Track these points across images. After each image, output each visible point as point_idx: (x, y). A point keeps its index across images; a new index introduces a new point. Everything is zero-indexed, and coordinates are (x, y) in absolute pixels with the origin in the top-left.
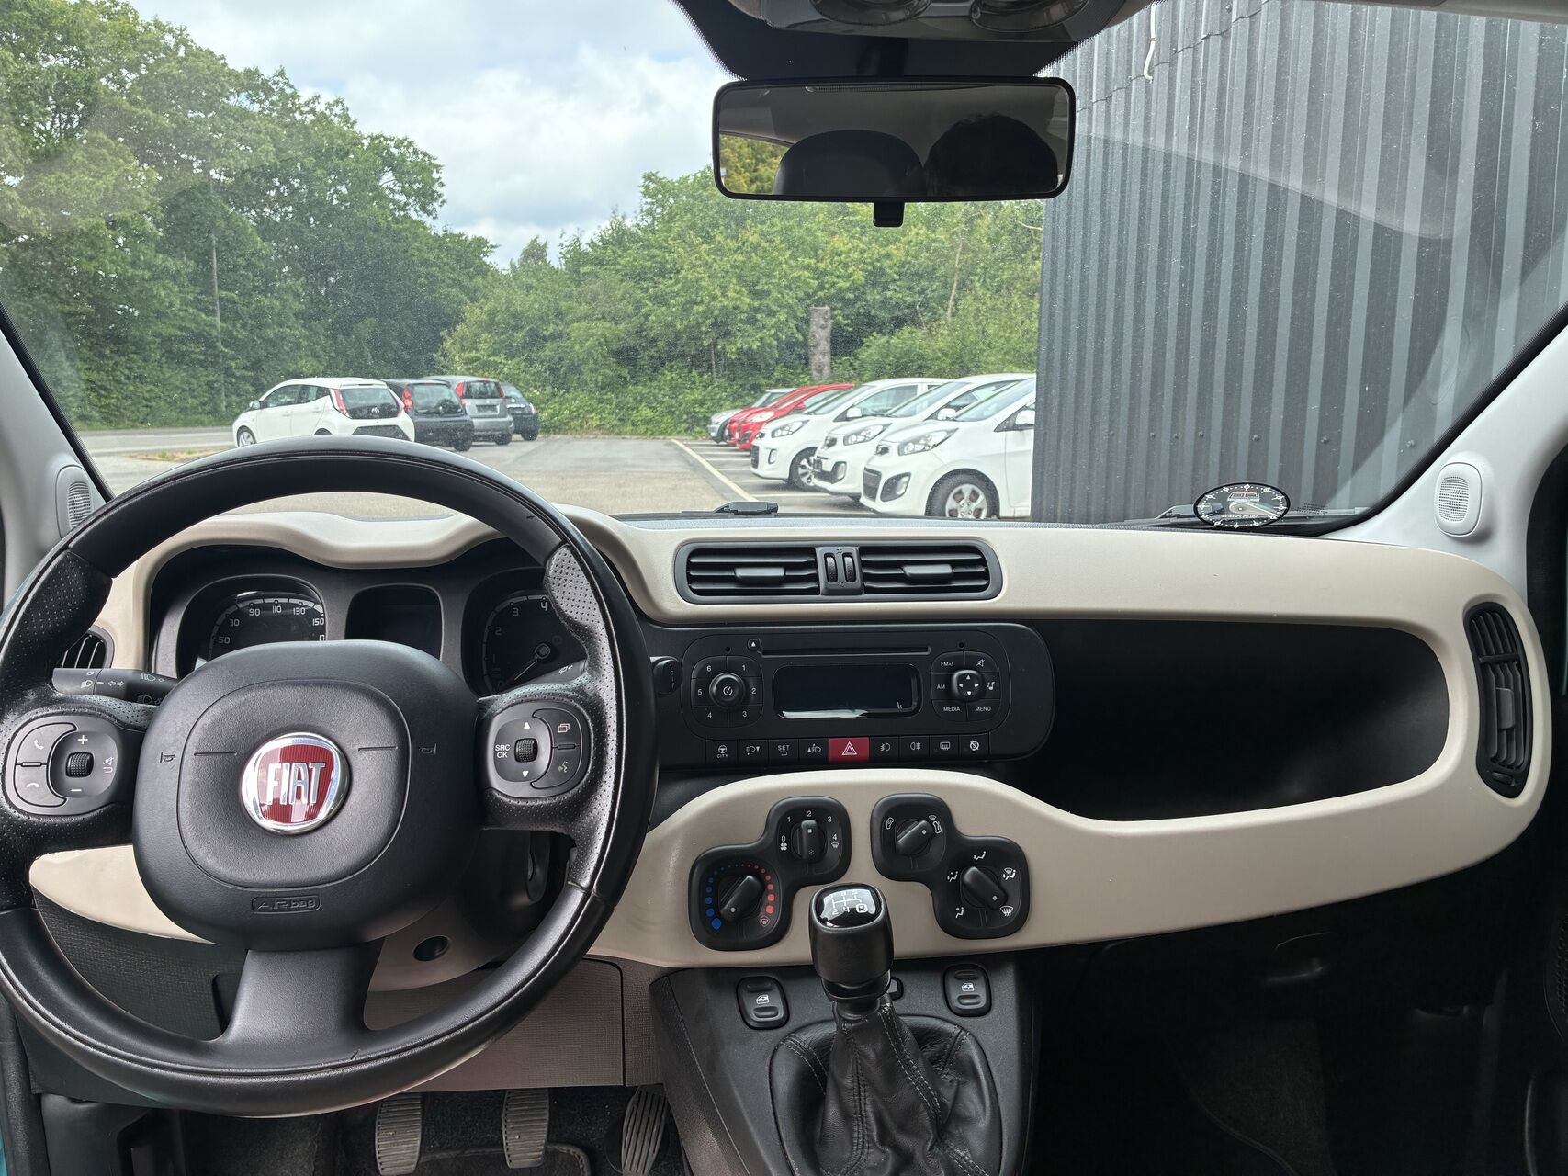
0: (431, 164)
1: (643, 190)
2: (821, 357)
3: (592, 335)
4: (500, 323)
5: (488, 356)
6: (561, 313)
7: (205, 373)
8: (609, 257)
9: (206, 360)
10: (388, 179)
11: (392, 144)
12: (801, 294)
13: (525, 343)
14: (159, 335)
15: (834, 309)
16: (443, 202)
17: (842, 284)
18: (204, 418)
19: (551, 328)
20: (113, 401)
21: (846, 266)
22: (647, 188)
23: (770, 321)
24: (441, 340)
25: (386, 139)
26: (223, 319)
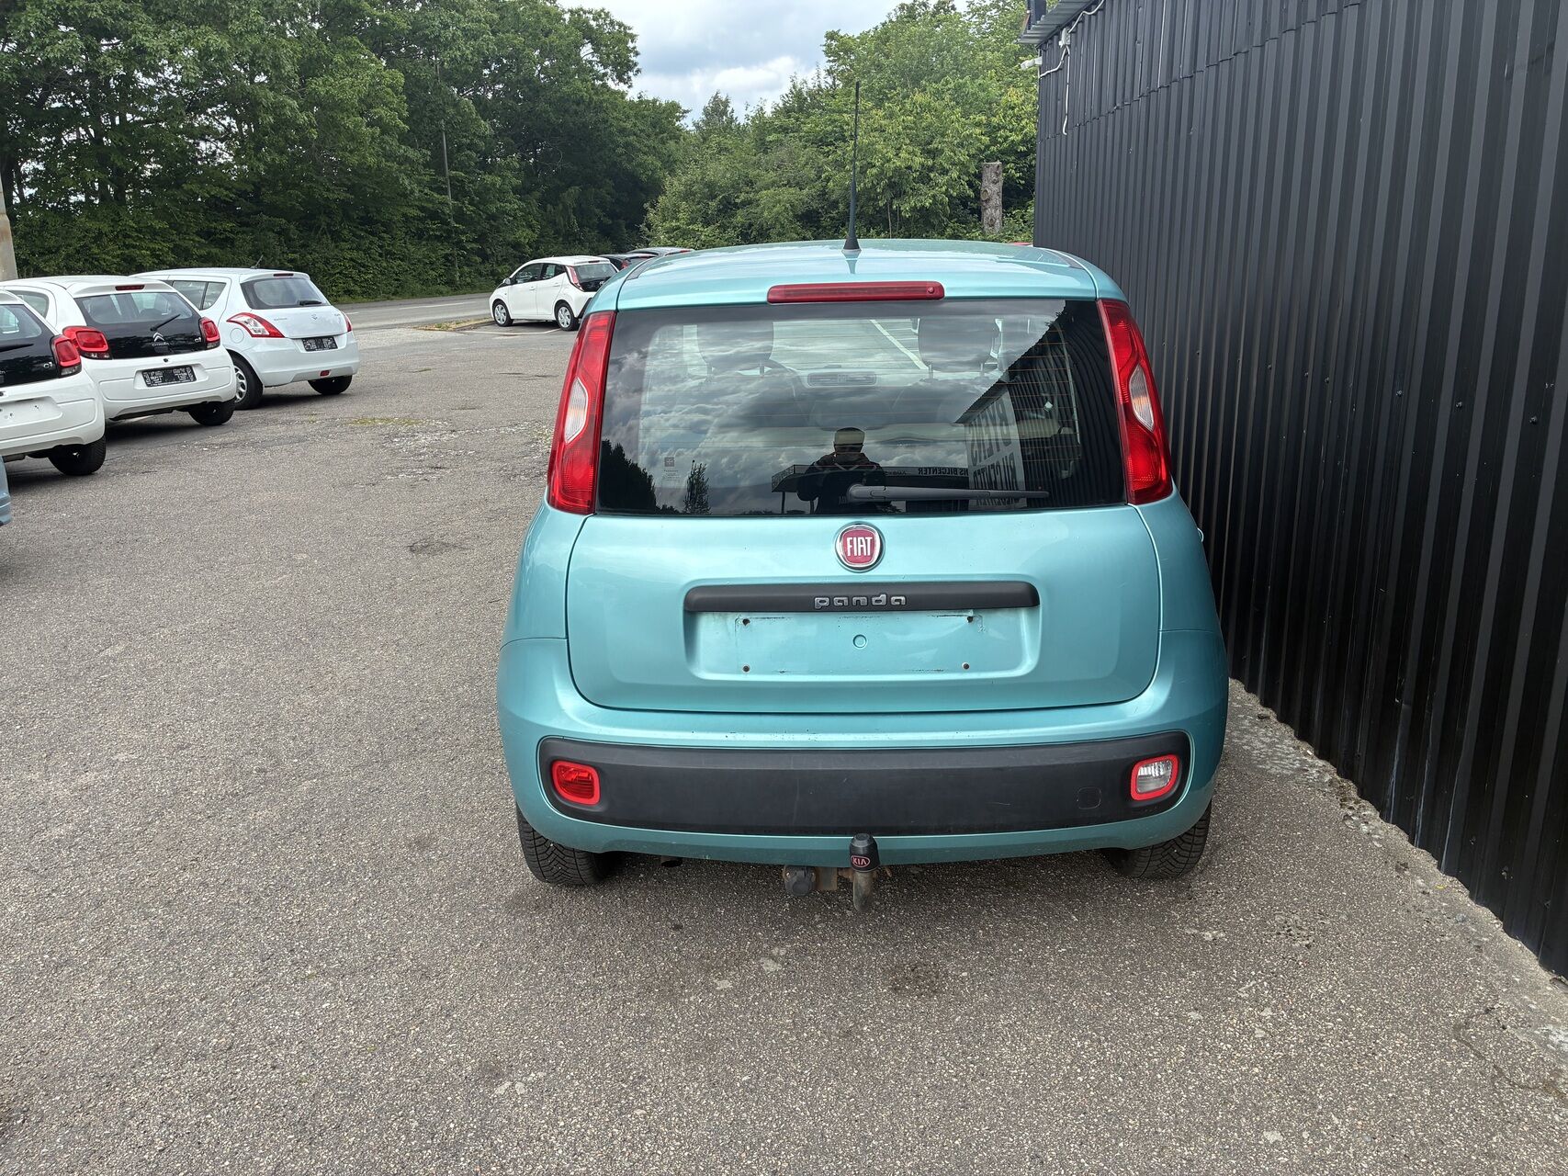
0: (626, 34)
1: (824, 48)
2: (993, 211)
3: (779, 201)
4: (696, 193)
5: (688, 224)
6: (751, 182)
7: (441, 247)
8: (793, 124)
9: (441, 236)
10: (586, 51)
11: (591, 16)
12: (973, 151)
13: (719, 211)
14: (404, 215)
15: (1005, 163)
16: (638, 71)
17: (1013, 137)
18: (442, 288)
19: (743, 196)
20: (370, 276)
21: (1019, 119)
22: (829, 46)
23: (942, 180)
24: (646, 212)
25: (585, 13)
26: (455, 198)
